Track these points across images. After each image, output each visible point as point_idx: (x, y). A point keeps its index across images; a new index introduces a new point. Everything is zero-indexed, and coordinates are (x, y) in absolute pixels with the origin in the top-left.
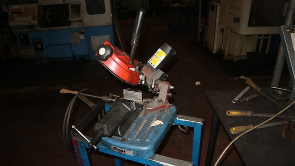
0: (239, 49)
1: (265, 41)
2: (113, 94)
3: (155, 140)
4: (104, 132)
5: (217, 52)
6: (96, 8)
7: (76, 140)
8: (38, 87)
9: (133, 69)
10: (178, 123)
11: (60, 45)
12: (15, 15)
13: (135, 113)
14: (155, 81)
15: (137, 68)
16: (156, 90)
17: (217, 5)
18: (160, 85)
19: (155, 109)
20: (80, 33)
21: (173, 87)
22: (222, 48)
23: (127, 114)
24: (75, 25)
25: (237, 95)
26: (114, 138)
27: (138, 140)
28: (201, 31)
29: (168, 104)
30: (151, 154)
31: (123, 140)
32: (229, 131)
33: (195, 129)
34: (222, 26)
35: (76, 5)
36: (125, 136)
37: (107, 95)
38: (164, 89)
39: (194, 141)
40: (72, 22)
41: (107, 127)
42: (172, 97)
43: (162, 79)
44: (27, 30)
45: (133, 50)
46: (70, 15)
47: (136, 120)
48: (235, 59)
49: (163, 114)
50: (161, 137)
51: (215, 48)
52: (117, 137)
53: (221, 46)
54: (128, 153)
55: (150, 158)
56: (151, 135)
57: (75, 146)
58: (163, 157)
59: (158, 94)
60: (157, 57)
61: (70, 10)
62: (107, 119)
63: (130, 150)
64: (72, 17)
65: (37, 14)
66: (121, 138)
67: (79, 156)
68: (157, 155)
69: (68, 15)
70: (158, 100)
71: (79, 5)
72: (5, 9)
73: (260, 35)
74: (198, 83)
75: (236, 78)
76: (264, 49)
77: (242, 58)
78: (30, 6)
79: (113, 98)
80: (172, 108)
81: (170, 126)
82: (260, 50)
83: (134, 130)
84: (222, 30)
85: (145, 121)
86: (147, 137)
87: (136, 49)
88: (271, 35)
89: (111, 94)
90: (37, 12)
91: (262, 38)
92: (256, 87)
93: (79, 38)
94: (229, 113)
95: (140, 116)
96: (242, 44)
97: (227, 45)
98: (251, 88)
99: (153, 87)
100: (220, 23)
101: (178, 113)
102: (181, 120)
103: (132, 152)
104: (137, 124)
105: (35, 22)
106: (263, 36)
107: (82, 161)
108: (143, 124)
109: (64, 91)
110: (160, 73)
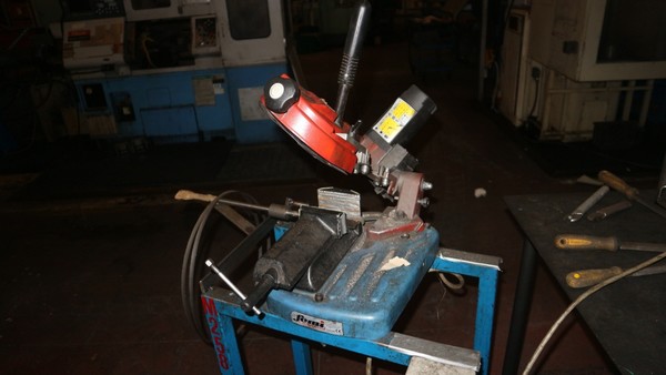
0: (575, 116)
1: (639, 96)
2: (295, 200)
3: (393, 299)
4: (276, 278)
5: (524, 123)
6: (249, 24)
7: (212, 302)
8: (122, 200)
9: (344, 136)
10: (442, 268)
11: (170, 107)
12: (76, 44)
13: (346, 241)
14: (390, 171)
15: (352, 134)
16: (391, 191)
17: (523, 17)
18: (400, 180)
19: (390, 233)
20: (215, 81)
21: (429, 186)
22: (535, 114)
23: (328, 241)
24: (203, 64)
25: (579, 205)
26: (297, 294)
27: (353, 299)
28: (486, 76)
29: (420, 224)
30: (384, 331)
31: (320, 300)
32: (565, 282)
33: (481, 281)
34: (535, 64)
35: (206, 20)
36: (324, 290)
37: (281, 203)
38: (410, 190)
39: (479, 310)
40: (198, 56)
41: (284, 269)
42: (428, 206)
43: (403, 167)
44: (101, 75)
45: (343, 94)
46: (194, 42)
47: (348, 258)
48: (567, 139)
49: (408, 245)
50: (405, 294)
51: (520, 114)
52: (304, 293)
53: (533, 110)
54: (330, 328)
55: (381, 340)
56: (383, 288)
57: (208, 316)
58: (409, 339)
59: (396, 202)
60: (394, 118)
61: (194, 31)
62: (282, 251)
63: (334, 321)
64: (198, 45)
65: (122, 41)
66: (313, 295)
67: (216, 338)
68: (396, 335)
69: (190, 41)
70: (397, 213)
71: (214, 20)
72: (55, 30)
73: (625, 83)
74: (480, 192)
75: (570, 182)
76: (635, 115)
77: (583, 136)
78: (107, 23)
79: (295, 208)
80: (429, 231)
81: (424, 272)
82: (626, 116)
83: (343, 279)
84: (535, 73)
85: (368, 260)
86: (373, 292)
87: (350, 92)
88: (651, 83)
89: (290, 201)
90: (122, 36)
91: (631, 88)
92: (624, 187)
93: (213, 93)
94: (562, 242)
95: (357, 248)
96: (584, 104)
97: (548, 107)
98: (612, 189)
99: (385, 183)
100: (531, 56)
101: (442, 244)
102: (449, 260)
103: (339, 325)
104: (349, 265)
105: (119, 58)
106: (633, 83)
107: (223, 351)
108: (364, 266)
109: (184, 195)
110: (402, 153)
